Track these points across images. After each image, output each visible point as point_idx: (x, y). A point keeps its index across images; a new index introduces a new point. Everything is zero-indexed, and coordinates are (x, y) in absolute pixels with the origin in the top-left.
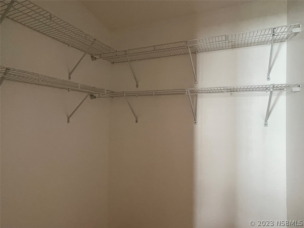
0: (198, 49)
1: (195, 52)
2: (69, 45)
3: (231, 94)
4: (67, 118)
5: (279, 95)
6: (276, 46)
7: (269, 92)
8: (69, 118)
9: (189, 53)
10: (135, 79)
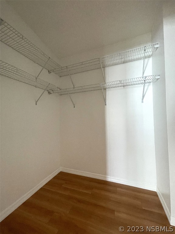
0: (106, 65)
1: (104, 67)
2: (35, 62)
3: (124, 88)
4: (35, 103)
5: (148, 86)
6: (146, 60)
7: (143, 84)
8: (36, 102)
9: (101, 68)
10: (73, 83)
